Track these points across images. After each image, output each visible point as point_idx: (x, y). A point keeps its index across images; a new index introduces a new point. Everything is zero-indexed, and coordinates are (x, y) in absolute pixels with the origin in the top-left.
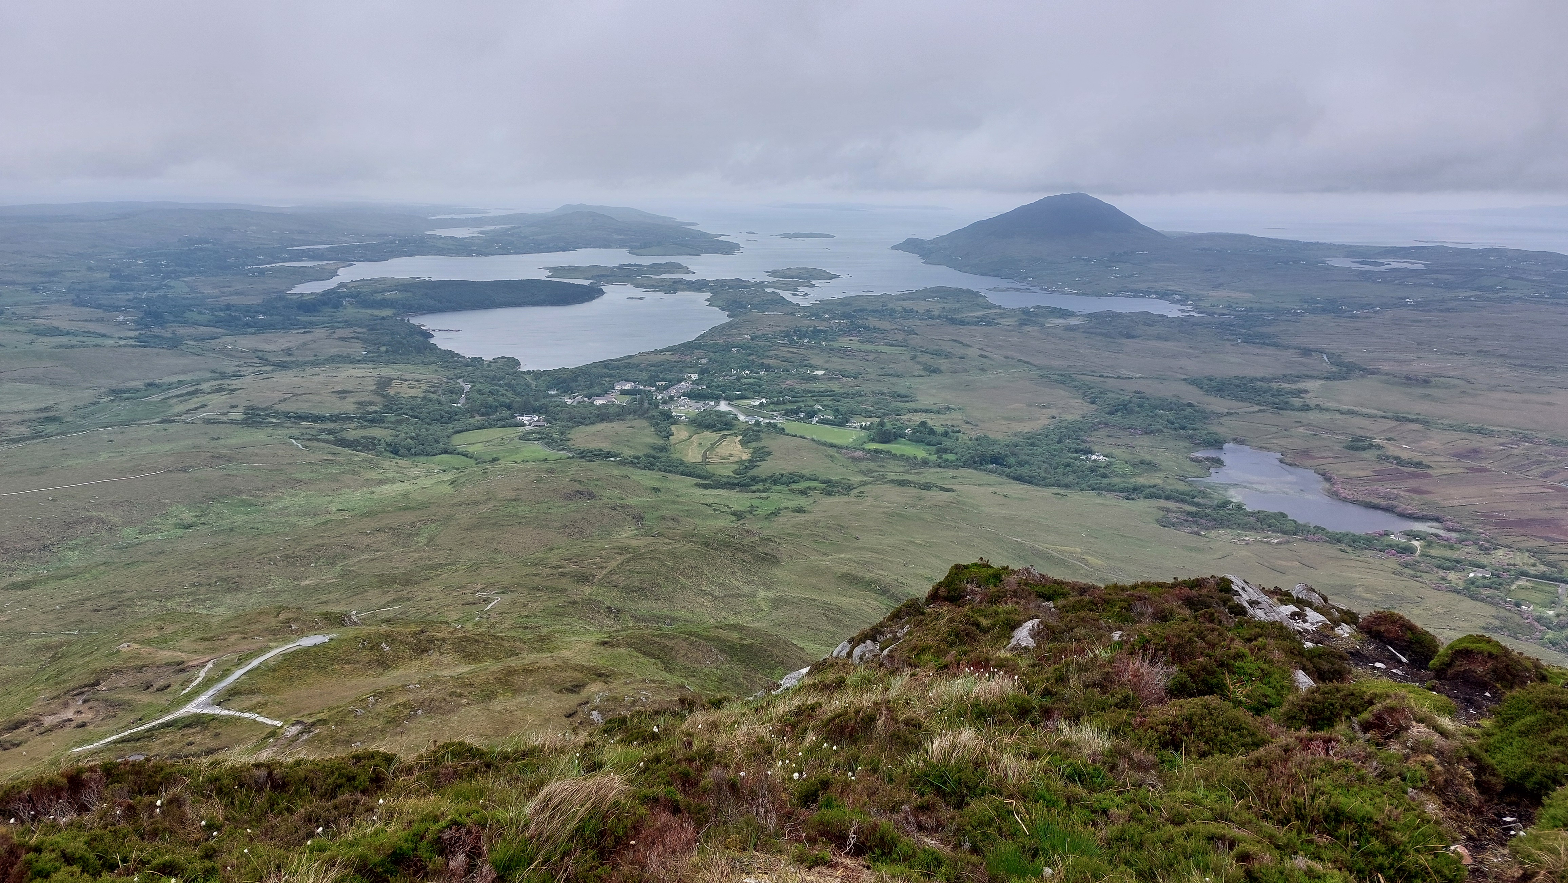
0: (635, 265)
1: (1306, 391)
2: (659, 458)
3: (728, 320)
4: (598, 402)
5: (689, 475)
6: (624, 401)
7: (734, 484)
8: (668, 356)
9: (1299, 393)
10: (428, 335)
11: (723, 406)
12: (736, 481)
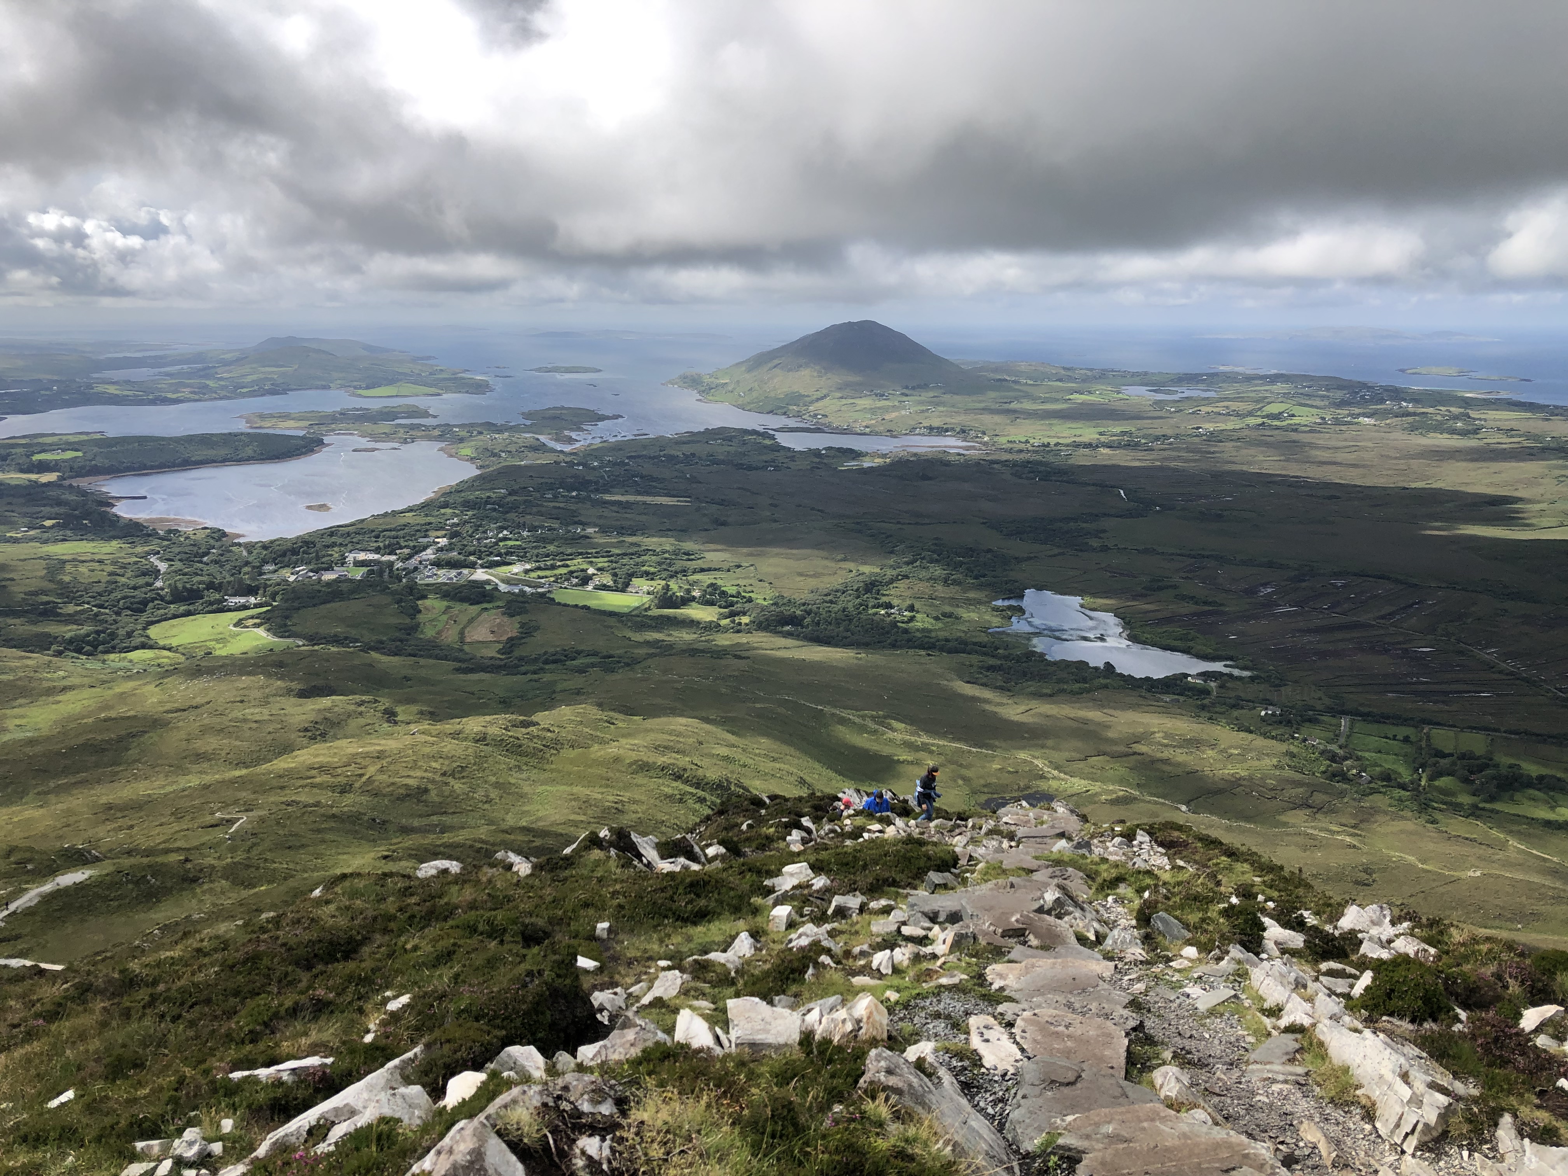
0: (361, 409)
1: (1104, 531)
2: (407, 640)
3: (478, 472)
4: (328, 576)
5: (446, 658)
6: (358, 574)
7: (500, 667)
8: (409, 517)
9: (1098, 533)
10: (107, 502)
11: (480, 575)
12: (502, 663)
